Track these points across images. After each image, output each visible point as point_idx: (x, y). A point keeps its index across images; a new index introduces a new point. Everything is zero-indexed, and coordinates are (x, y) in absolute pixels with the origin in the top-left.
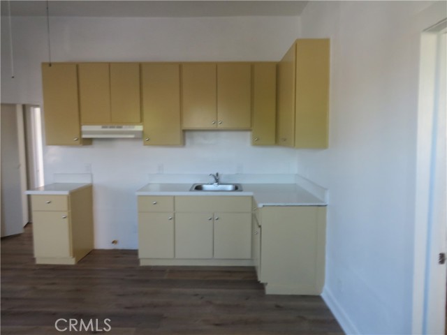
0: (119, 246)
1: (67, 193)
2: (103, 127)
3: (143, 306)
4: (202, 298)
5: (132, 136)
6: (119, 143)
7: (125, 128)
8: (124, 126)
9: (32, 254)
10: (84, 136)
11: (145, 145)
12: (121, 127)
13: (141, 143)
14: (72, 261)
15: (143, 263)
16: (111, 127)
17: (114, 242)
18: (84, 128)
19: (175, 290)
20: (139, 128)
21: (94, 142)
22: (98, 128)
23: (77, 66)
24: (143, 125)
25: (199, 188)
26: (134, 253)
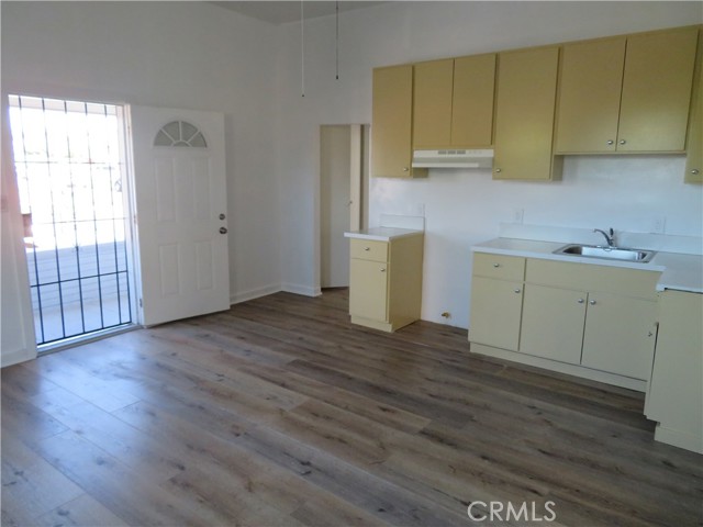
0: (452, 322)
1: (387, 239)
2: (440, 153)
3: (451, 400)
4: (540, 413)
5: (476, 165)
6: (463, 176)
7: (469, 154)
8: (467, 151)
9: (346, 311)
10: (414, 165)
11: (495, 178)
12: (464, 153)
13: (489, 176)
14: (388, 328)
15: (473, 349)
16: (450, 153)
17: (444, 315)
18: (417, 154)
19: (503, 393)
20: (488, 153)
21: (431, 174)
22: (434, 154)
23: (413, 68)
24: (494, 148)
25: (574, 250)
26: (463, 333)
